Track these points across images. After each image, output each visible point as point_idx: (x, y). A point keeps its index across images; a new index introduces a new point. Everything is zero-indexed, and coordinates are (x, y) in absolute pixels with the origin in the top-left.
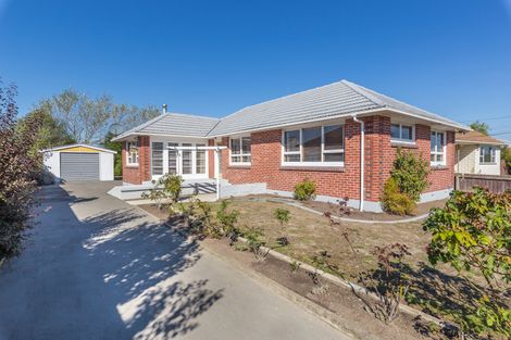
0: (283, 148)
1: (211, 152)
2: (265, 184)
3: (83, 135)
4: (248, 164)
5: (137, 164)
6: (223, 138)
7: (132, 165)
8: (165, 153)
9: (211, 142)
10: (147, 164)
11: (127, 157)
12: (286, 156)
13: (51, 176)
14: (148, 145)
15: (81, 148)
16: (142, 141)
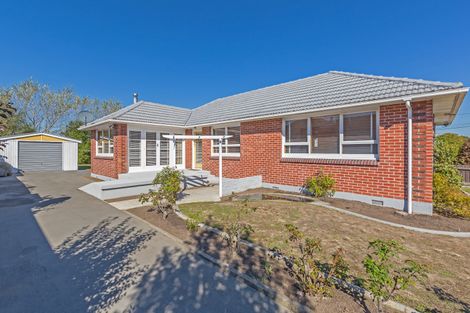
0: (284, 138)
1: (189, 142)
2: (260, 177)
3: (43, 124)
4: (238, 155)
5: (110, 155)
6: (204, 128)
7: (104, 155)
8: (143, 143)
9: (188, 132)
10: (123, 154)
11: (97, 147)
12: (286, 147)
13: (7, 167)
14: (126, 134)
15: (43, 137)
16: (119, 129)
